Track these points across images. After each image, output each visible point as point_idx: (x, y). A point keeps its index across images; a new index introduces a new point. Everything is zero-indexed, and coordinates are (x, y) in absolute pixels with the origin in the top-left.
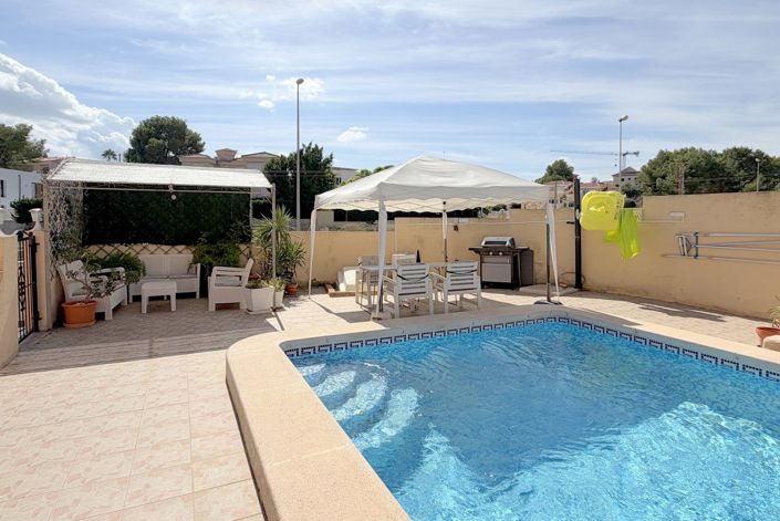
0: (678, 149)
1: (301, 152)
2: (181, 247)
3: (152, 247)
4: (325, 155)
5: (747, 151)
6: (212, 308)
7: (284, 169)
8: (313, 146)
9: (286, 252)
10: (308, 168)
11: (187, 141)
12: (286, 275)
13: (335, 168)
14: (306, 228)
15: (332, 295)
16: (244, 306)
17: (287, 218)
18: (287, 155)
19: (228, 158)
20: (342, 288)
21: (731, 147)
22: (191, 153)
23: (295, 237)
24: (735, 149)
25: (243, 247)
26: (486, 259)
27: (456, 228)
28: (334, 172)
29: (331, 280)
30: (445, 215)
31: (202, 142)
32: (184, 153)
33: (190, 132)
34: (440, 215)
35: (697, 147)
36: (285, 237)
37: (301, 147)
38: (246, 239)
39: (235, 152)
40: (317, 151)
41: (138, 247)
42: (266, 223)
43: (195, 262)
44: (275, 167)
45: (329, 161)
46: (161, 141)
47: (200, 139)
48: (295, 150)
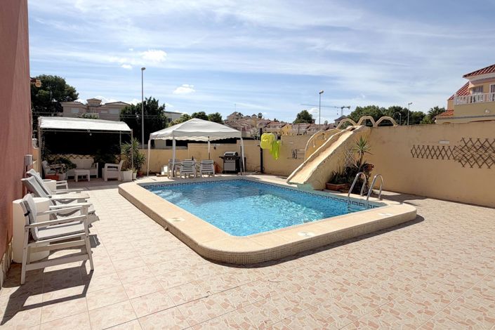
0: (366, 106)
1: (145, 103)
2: (88, 156)
3: (75, 156)
4: (160, 105)
5: (400, 108)
6: (106, 180)
7: (134, 113)
8: (152, 99)
9: (137, 158)
10: (149, 113)
11: (66, 93)
12: (138, 168)
13: (167, 112)
14: (146, 148)
15: (158, 176)
16: (120, 179)
17: (138, 143)
18: (135, 105)
19: (95, 104)
20: (163, 173)
21: (392, 106)
22: (69, 100)
23: (141, 152)
24: (394, 107)
25: (117, 156)
26: (226, 161)
27: (215, 148)
28: (166, 115)
29: (158, 171)
30: (209, 143)
31: (76, 93)
32: (64, 100)
33: (68, 87)
34: (207, 142)
35: (376, 106)
36: (137, 152)
37: (144, 100)
38: (119, 152)
39: (101, 101)
40: (155, 103)
41: (68, 156)
42: (128, 145)
43: (95, 162)
44: (127, 112)
45: (162, 108)
46: (47, 92)
47: (75, 91)
48: (141, 102)
